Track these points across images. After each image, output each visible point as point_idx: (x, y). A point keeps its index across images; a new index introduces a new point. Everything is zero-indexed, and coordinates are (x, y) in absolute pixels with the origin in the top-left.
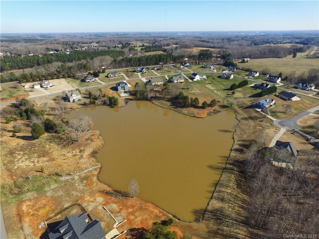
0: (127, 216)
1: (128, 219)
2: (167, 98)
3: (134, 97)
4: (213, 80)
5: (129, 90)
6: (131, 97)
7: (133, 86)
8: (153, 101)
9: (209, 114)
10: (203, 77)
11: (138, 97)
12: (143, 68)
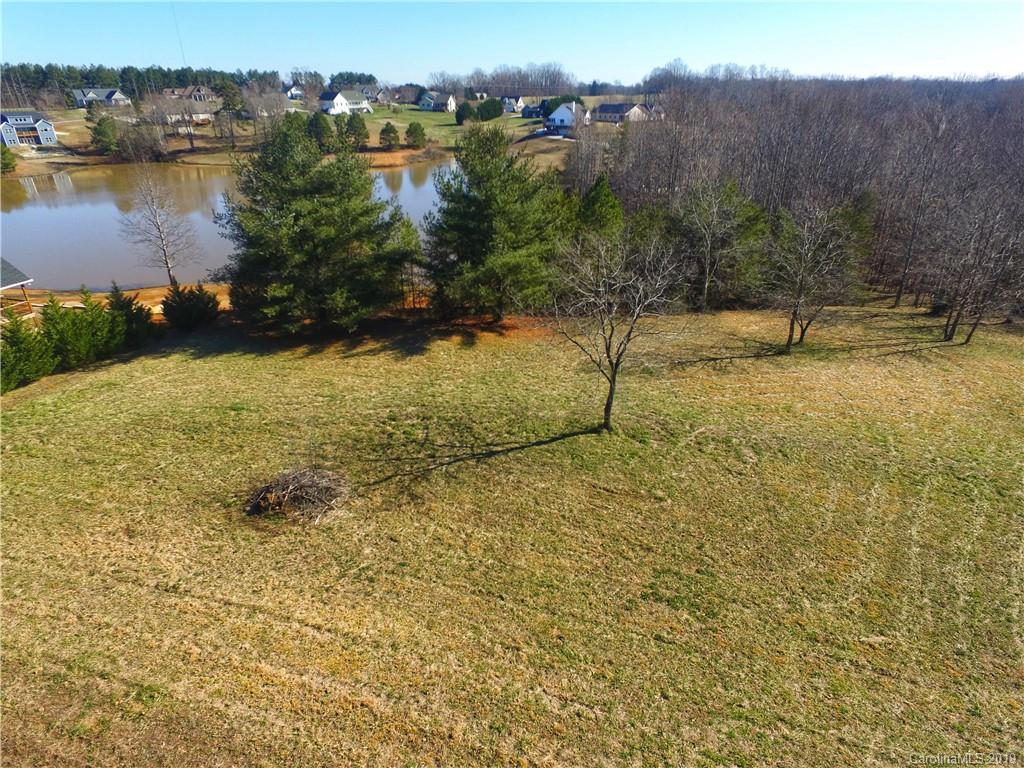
2: (241, 147)
3: (92, 158)
4: (394, 115)
5: (63, 142)
6: (77, 159)
7: (77, 133)
8: (186, 159)
9: (411, 160)
10: (359, 107)
11: (110, 150)
12: (113, 93)
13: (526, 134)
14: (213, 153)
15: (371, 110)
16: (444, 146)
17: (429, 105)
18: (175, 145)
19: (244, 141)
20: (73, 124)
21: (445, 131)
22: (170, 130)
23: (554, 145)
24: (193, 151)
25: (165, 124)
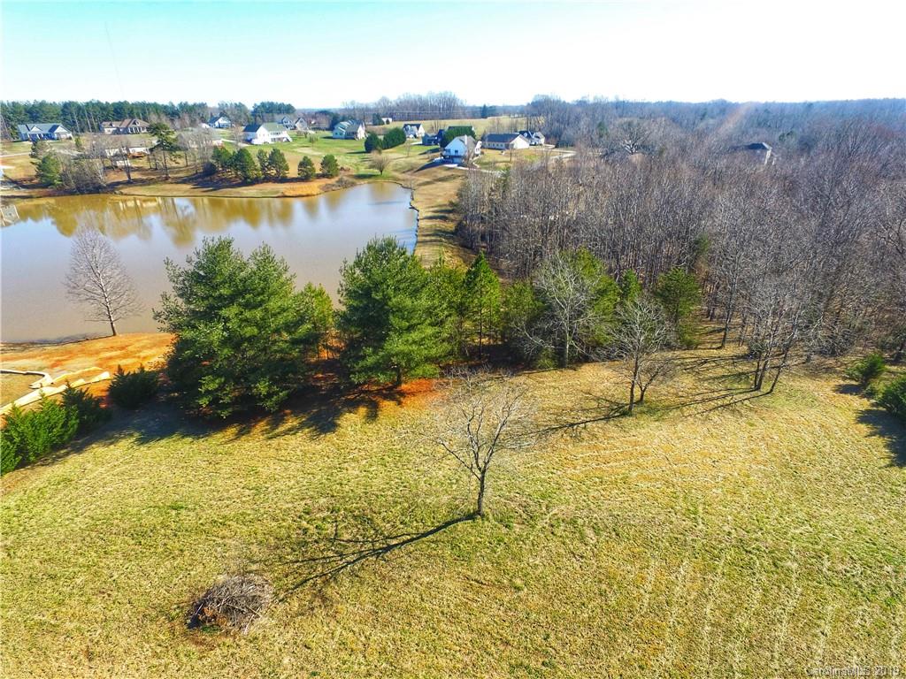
2: (176, 178)
3: (36, 190)
4: (310, 144)
5: (10, 176)
6: (23, 192)
7: (21, 166)
8: (124, 191)
9: (326, 189)
10: (279, 136)
11: (53, 184)
12: (55, 128)
13: (426, 162)
14: (149, 185)
15: (290, 139)
16: (354, 174)
17: (341, 134)
18: (114, 177)
19: (177, 172)
20: (19, 157)
21: (356, 159)
22: (109, 163)
23: (449, 173)
24: (130, 183)
25: (103, 156)
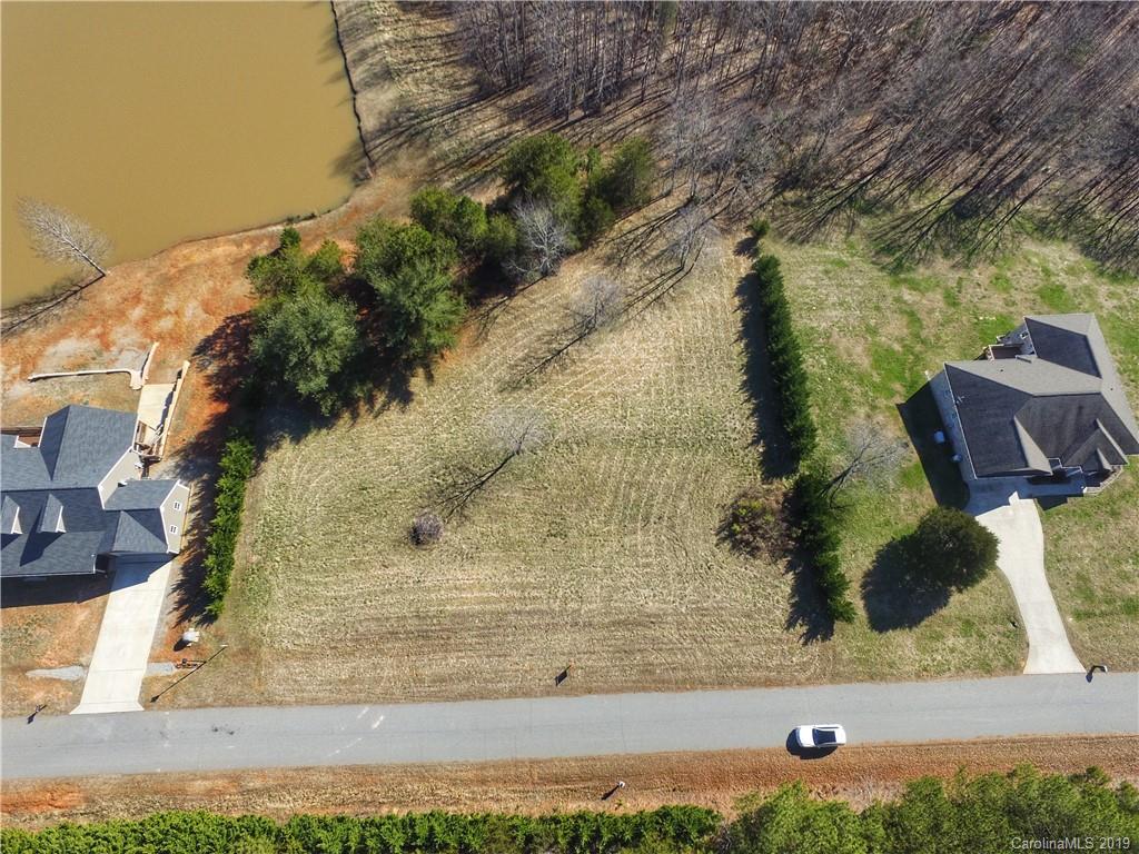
0: (146, 335)
1: (160, 337)
